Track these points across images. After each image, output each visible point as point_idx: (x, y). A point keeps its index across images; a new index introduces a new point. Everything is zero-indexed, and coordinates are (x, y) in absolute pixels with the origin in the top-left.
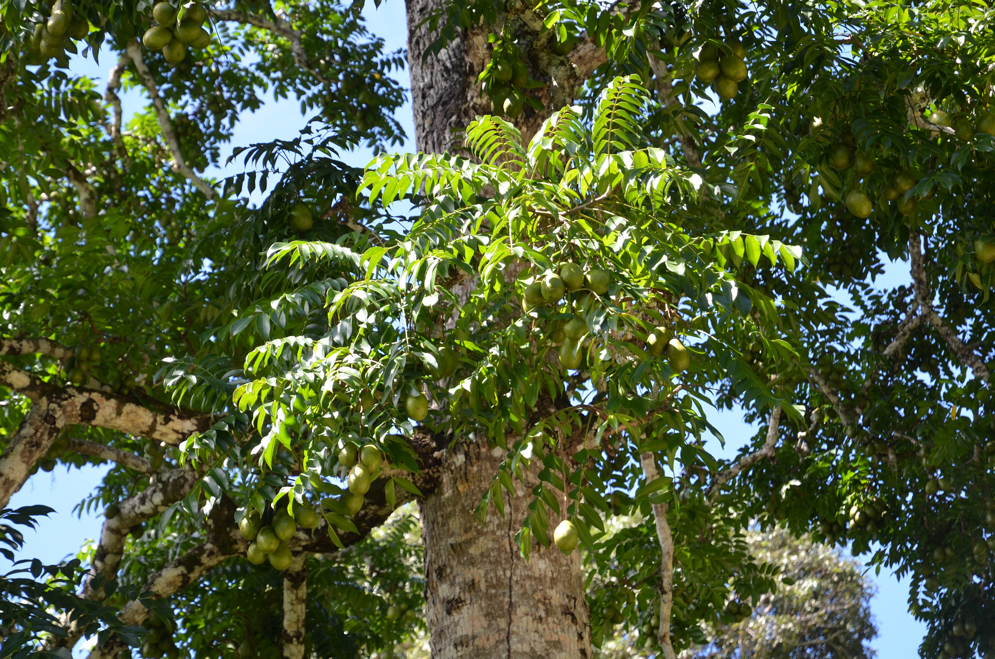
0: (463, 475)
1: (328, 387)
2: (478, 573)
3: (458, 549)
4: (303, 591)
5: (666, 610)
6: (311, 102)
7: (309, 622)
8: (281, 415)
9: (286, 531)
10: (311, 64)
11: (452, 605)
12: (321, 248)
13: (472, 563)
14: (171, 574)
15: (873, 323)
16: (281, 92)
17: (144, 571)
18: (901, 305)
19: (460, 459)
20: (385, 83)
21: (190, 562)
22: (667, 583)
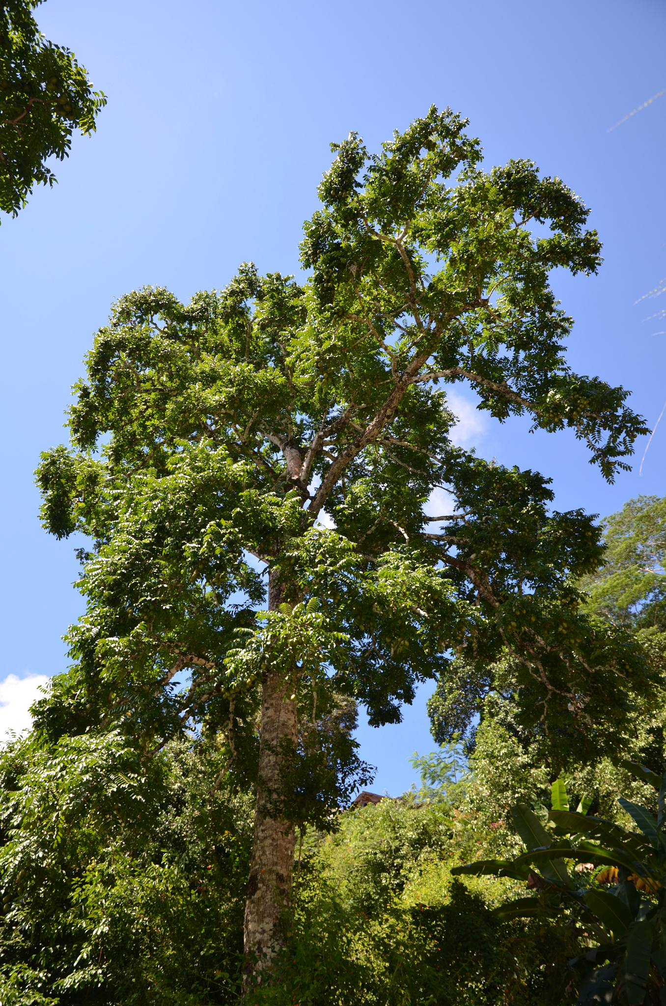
0: (272, 679)
1: (244, 660)
2: (274, 702)
3: (270, 696)
4: (235, 702)
5: (314, 712)
6: (247, 592)
7: (235, 709)
8: (233, 665)
9: (232, 692)
10: (247, 584)
11: (267, 709)
12: (246, 630)
13: (272, 699)
14: (206, 696)
15: (363, 649)
16: (240, 589)
17: (200, 695)
18: (369, 646)
19: (272, 675)
20: (263, 589)
21: (210, 694)
22: (315, 705)
